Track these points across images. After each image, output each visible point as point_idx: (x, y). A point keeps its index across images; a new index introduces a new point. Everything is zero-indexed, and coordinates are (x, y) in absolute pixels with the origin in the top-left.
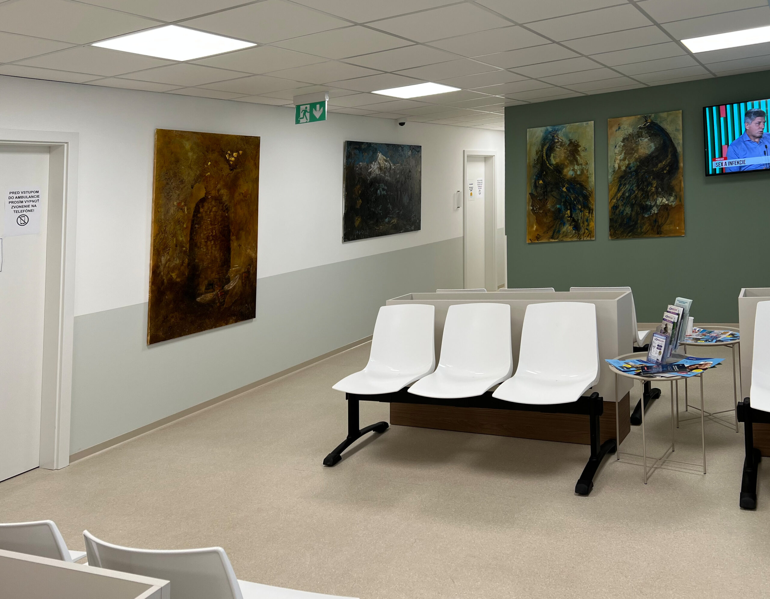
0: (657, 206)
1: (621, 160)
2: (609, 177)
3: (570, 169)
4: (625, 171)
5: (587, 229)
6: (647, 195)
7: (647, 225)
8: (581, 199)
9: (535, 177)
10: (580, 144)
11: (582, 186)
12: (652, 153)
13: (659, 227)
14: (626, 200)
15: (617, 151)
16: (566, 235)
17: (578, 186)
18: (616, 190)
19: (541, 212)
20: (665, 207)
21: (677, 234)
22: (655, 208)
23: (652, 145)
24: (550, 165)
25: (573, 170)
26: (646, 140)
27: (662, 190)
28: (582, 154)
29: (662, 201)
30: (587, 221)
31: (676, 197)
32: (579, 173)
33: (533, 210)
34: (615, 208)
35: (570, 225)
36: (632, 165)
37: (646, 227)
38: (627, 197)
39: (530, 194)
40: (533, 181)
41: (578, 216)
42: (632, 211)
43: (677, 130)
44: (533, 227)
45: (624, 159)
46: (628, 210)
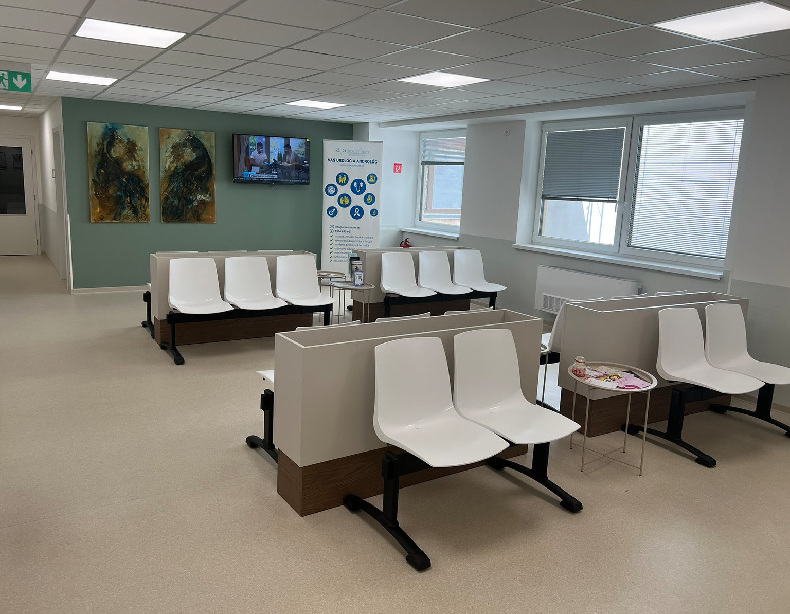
0: (198, 201)
1: (170, 163)
2: (161, 175)
3: (129, 163)
4: (174, 171)
5: (144, 214)
6: (190, 192)
7: (190, 213)
8: (139, 190)
9: (97, 166)
10: (137, 144)
11: (139, 179)
12: (194, 161)
13: (199, 216)
14: (175, 194)
15: (167, 154)
16: (126, 217)
17: (136, 178)
18: (167, 185)
19: (104, 197)
20: (203, 202)
21: (211, 221)
22: (195, 202)
23: (194, 154)
24: (111, 157)
25: (132, 165)
26: (190, 150)
27: (201, 189)
28: (139, 152)
29: (201, 197)
30: (144, 207)
31: (210, 196)
32: (136, 168)
33: (96, 194)
34: (166, 199)
35: (130, 210)
36: (179, 167)
37: (190, 215)
38: (176, 192)
39: (92, 180)
40: (95, 169)
41: (136, 203)
42: (179, 202)
43: (211, 146)
44: (97, 209)
45: (173, 162)
46: (176, 202)
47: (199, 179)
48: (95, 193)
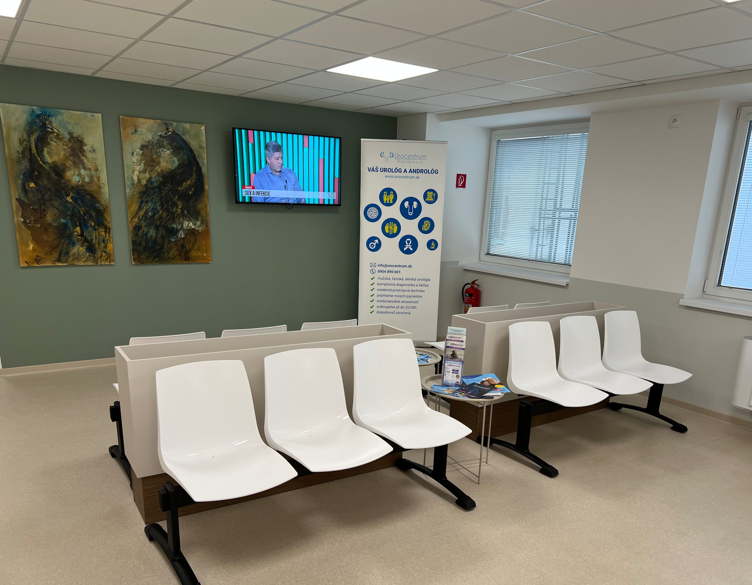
1: (140, 172)
2: (127, 191)
3: (74, 172)
4: (146, 186)
5: (104, 252)
6: (173, 217)
7: (174, 250)
8: (94, 214)
9: (22, 177)
11: (93, 197)
12: (176, 169)
13: (187, 252)
14: (150, 221)
15: (135, 159)
16: (77, 258)
17: (88, 197)
18: (137, 208)
19: (38, 226)
21: (205, 260)
24: (44, 163)
25: (79, 175)
26: (168, 152)
27: (189, 212)
28: (90, 155)
30: (104, 241)
32: (87, 180)
33: (25, 222)
34: (137, 228)
35: (82, 246)
37: (173, 252)
38: (151, 217)
39: (16, 199)
40: (20, 182)
41: (91, 235)
42: (157, 233)
44: (28, 245)
45: (144, 171)
46: (152, 232)
47: (184, 197)
48: (22, 220)
